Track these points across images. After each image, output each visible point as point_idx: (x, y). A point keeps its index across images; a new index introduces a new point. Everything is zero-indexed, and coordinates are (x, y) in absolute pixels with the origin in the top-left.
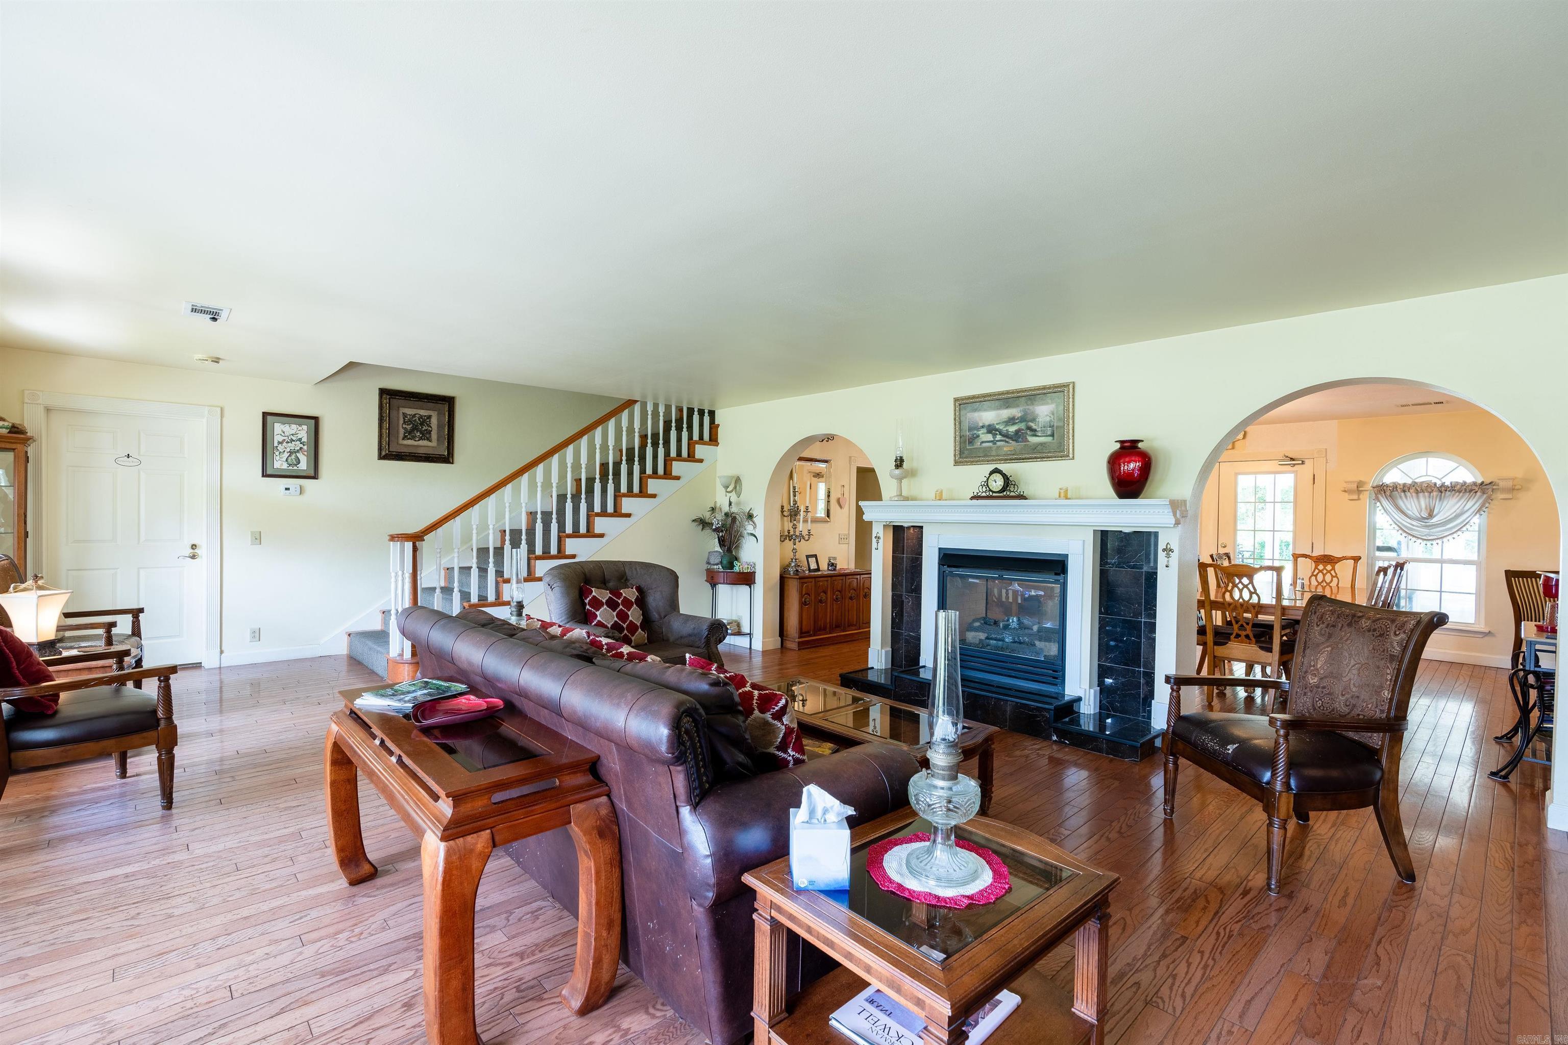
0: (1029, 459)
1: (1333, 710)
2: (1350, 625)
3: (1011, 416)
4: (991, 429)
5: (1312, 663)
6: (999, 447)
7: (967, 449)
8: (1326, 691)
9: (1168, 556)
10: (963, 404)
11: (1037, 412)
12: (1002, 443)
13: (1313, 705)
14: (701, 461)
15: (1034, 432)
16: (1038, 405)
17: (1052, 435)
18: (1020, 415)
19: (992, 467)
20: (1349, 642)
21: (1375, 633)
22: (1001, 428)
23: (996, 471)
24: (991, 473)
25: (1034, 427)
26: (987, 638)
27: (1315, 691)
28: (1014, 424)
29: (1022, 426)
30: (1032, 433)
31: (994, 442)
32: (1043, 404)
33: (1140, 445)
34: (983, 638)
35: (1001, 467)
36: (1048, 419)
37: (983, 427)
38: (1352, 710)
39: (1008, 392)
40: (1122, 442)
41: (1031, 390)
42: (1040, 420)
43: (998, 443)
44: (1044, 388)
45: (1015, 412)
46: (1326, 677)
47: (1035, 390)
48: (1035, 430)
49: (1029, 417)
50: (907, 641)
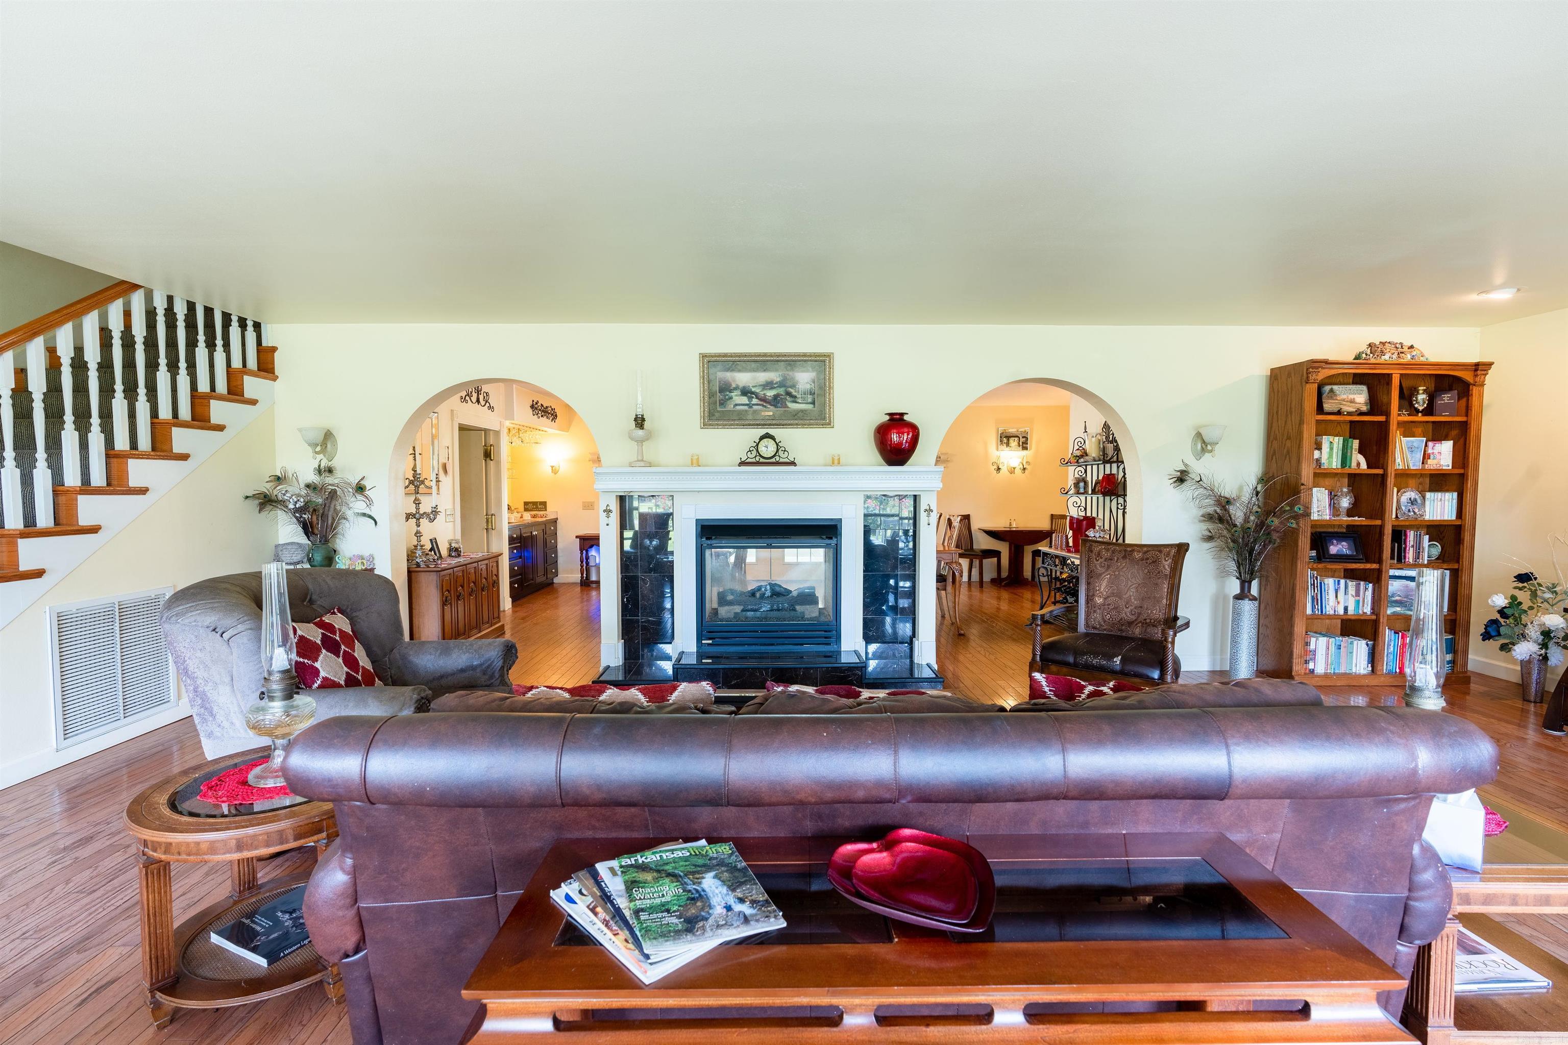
0: (789, 425)
1: (1121, 619)
2: (1124, 557)
3: (769, 380)
4: (745, 392)
5: (1098, 588)
6: (755, 412)
7: (718, 412)
8: (1111, 607)
9: (928, 516)
10: (710, 361)
11: (797, 379)
12: (760, 407)
13: (1103, 619)
14: (253, 402)
15: (794, 399)
16: (798, 372)
17: (813, 403)
18: (778, 380)
19: (763, 431)
20: (1124, 569)
21: (1148, 561)
22: (757, 391)
23: (767, 436)
24: (762, 438)
25: (794, 393)
26: (743, 611)
27: (1102, 607)
28: (772, 388)
29: (781, 391)
30: (792, 399)
31: (750, 406)
32: (803, 371)
33: (906, 418)
34: (739, 611)
35: (772, 431)
36: (808, 387)
37: (736, 389)
38: (1138, 617)
39: (765, 355)
40: (890, 414)
41: (791, 356)
42: (800, 387)
43: (755, 407)
44: (805, 355)
45: (773, 376)
46: (1108, 597)
47: (795, 356)
48: (795, 397)
49: (789, 383)
50: (644, 628)
